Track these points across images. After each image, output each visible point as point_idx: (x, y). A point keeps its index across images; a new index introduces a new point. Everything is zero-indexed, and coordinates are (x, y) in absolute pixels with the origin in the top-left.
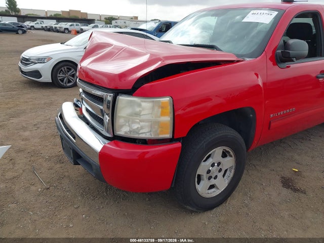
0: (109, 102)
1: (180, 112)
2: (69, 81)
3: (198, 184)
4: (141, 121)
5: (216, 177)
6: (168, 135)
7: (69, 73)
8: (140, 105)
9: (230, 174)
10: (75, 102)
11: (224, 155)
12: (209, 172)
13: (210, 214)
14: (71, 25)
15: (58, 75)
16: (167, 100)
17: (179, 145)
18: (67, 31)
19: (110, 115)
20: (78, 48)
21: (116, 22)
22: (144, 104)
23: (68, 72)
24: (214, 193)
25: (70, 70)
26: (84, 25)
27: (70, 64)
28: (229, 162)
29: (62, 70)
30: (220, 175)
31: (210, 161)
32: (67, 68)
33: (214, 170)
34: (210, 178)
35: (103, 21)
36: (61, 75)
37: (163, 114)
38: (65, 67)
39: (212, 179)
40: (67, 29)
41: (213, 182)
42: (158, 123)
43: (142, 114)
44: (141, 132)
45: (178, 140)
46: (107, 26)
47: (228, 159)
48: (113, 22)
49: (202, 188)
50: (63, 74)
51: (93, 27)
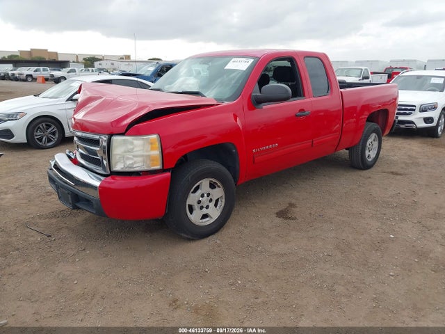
0: (104, 147)
1: (167, 151)
2: (49, 141)
3: (191, 214)
4: (134, 156)
5: (207, 207)
6: (159, 167)
7: (49, 131)
8: (132, 143)
9: (222, 204)
10: (67, 153)
11: (212, 186)
12: (199, 202)
13: (206, 241)
14: (36, 71)
15: (35, 133)
16: (154, 137)
17: (169, 174)
18: (30, 79)
19: (107, 159)
20: (58, 101)
21: (100, 64)
22: (135, 142)
23: (48, 129)
24: (207, 222)
25: (50, 126)
26: (54, 70)
27: (49, 120)
28: (218, 193)
29: (39, 128)
30: (212, 205)
31: (199, 192)
32: (46, 125)
33: (205, 200)
34: (201, 208)
35: (82, 63)
36: (39, 133)
37: (152, 149)
38: (44, 124)
39: (204, 209)
40: (31, 76)
41: (205, 211)
42: (149, 156)
43: (135, 150)
44: (135, 166)
45: (167, 170)
46: (89, 70)
47: (217, 189)
48: (96, 64)
49: (195, 218)
50: (41, 131)
51: (68, 72)
